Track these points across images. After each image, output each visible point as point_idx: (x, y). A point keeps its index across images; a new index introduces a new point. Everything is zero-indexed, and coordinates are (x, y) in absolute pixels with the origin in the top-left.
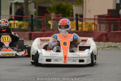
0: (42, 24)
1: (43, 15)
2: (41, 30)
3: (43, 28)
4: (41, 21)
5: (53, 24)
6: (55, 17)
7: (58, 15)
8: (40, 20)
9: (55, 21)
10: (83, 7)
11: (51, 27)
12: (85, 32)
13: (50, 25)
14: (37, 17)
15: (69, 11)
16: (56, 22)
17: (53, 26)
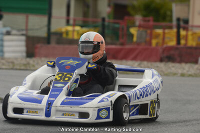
0: (120, 33)
1: (122, 18)
2: (118, 42)
3: (121, 41)
4: (118, 28)
5: (138, 33)
6: (142, 23)
7: (148, 18)
8: (117, 26)
9: (141, 29)
10: (189, 6)
11: (135, 39)
12: (191, 48)
13: (132, 36)
14: (112, 20)
16: (142, 31)
17: (137, 37)
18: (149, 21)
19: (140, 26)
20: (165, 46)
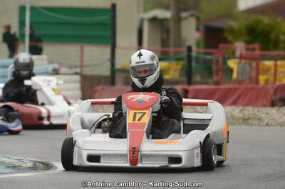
0: (214, 67)
1: (216, 47)
2: (211, 81)
3: (215, 78)
4: (211, 60)
5: (238, 67)
6: (244, 52)
7: (251, 46)
8: (209, 57)
9: (243, 61)
11: (235, 75)
13: (231, 70)
14: (202, 50)
15: (277, 38)
16: (245, 64)
17: (238, 73)
18: (254, 49)
19: (241, 57)
20: (277, 83)
